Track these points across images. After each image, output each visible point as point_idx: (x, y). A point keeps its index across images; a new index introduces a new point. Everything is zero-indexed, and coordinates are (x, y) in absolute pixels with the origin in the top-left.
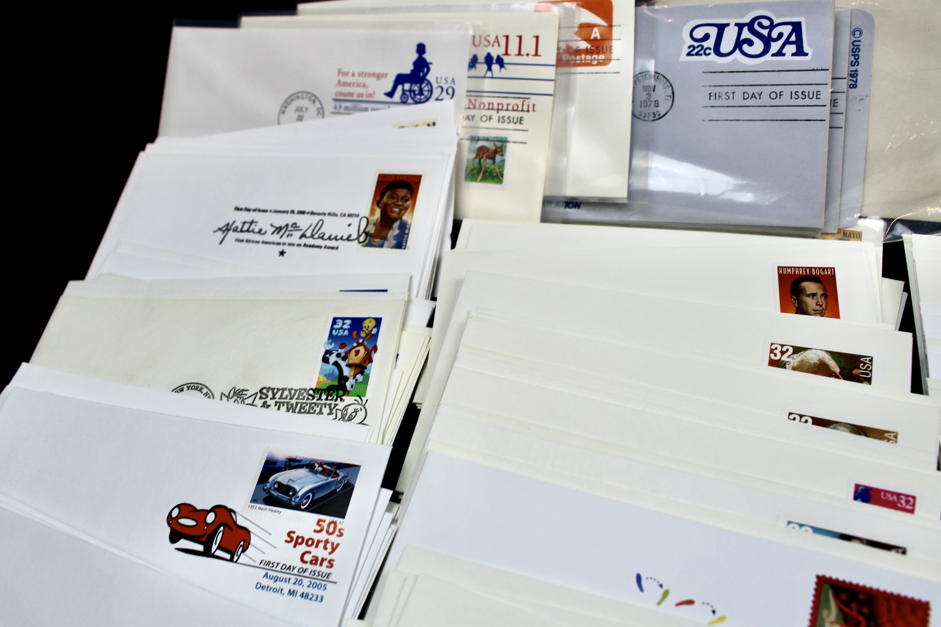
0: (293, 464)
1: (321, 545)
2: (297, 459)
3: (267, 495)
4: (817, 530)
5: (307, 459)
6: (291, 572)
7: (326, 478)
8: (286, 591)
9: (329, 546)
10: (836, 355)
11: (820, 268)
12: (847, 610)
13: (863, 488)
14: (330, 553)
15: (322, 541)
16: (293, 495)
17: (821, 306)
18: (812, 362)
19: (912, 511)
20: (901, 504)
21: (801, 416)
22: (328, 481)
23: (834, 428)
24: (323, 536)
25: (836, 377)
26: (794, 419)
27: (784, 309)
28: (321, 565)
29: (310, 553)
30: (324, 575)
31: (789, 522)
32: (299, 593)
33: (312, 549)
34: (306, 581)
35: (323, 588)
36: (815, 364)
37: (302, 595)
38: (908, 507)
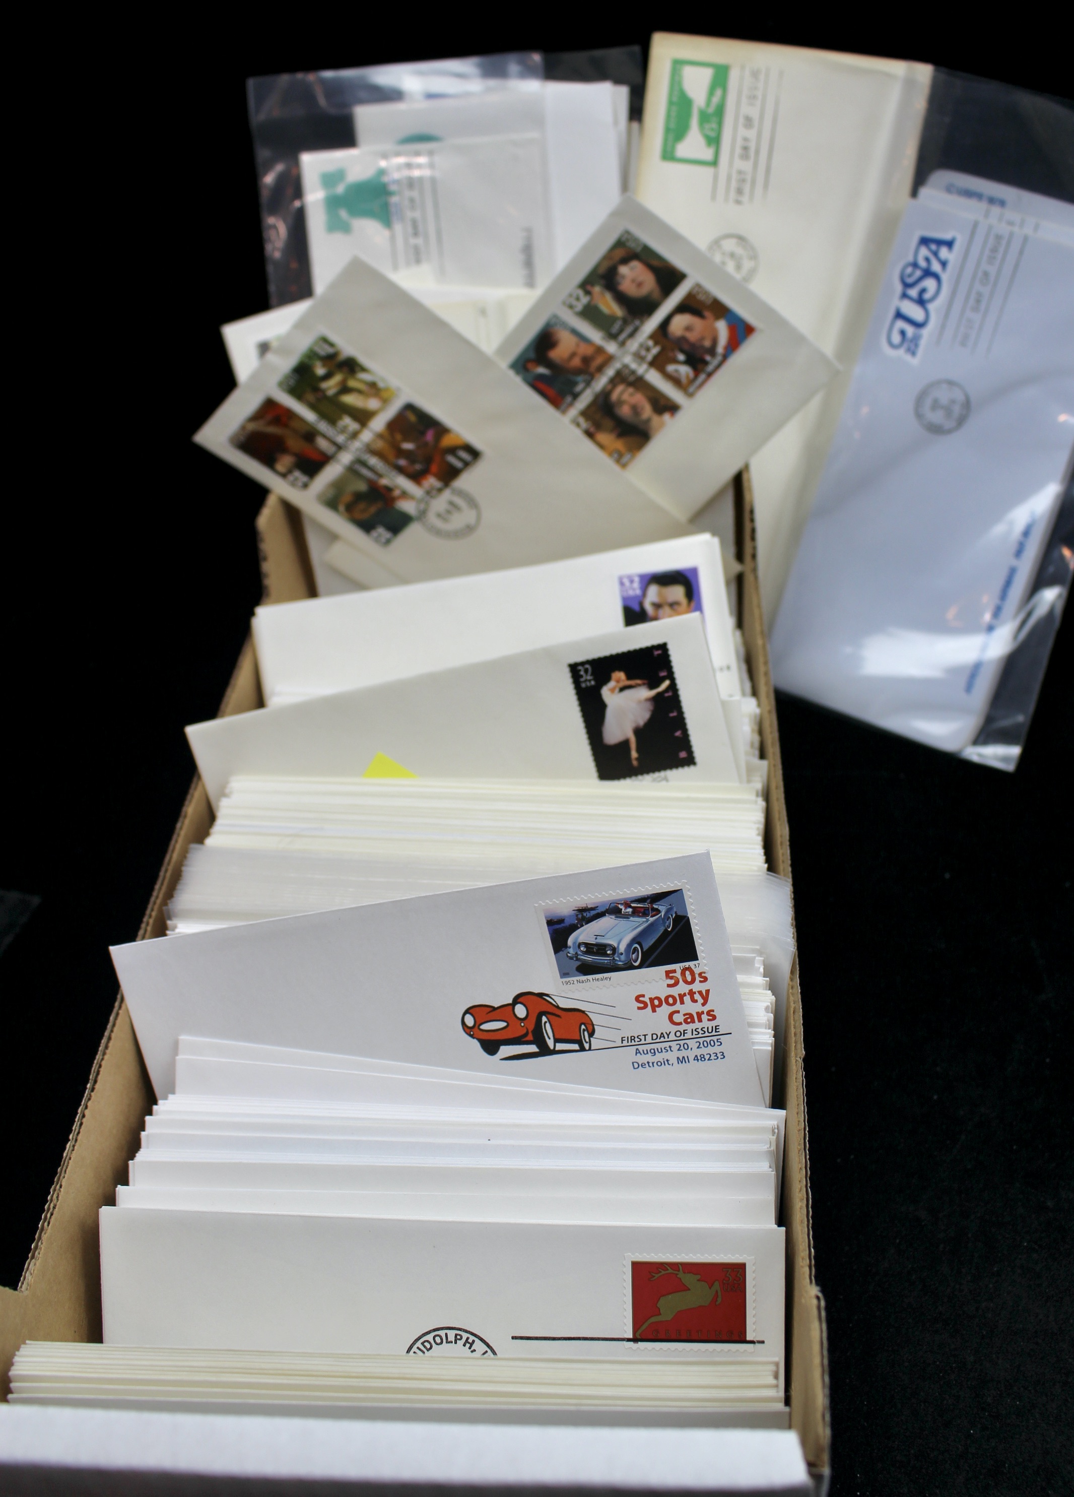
0: (588, 915)
1: (687, 999)
2: (589, 906)
3: (578, 963)
5: (603, 904)
6: (666, 1039)
7: (645, 920)
8: (673, 1060)
9: (697, 996)
14: (703, 1005)
15: (685, 995)
16: (614, 953)
22: (649, 922)
24: (683, 988)
28: (700, 1020)
29: (678, 1012)
30: (710, 1031)
32: (691, 1059)
33: (678, 1006)
34: (692, 1044)
35: (717, 1044)
37: (696, 1058)
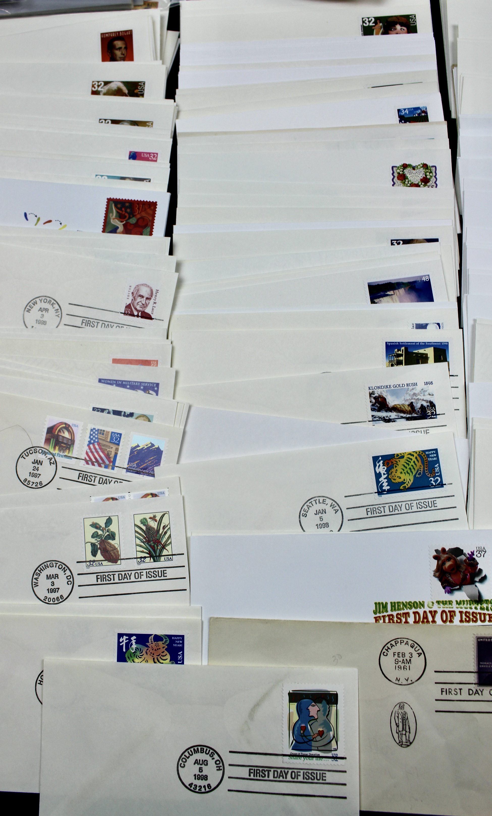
4: (109, 177)
10: (126, 84)
11: (124, 31)
12: (121, 212)
13: (133, 153)
17: (123, 54)
18: (114, 89)
19: (156, 161)
20: (151, 158)
21: (105, 120)
23: (122, 124)
25: (126, 95)
26: (102, 122)
27: (104, 59)
31: (96, 175)
36: (115, 90)
38: (154, 159)
